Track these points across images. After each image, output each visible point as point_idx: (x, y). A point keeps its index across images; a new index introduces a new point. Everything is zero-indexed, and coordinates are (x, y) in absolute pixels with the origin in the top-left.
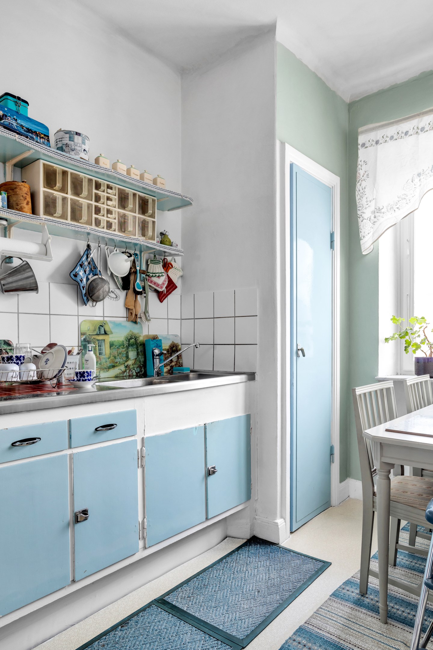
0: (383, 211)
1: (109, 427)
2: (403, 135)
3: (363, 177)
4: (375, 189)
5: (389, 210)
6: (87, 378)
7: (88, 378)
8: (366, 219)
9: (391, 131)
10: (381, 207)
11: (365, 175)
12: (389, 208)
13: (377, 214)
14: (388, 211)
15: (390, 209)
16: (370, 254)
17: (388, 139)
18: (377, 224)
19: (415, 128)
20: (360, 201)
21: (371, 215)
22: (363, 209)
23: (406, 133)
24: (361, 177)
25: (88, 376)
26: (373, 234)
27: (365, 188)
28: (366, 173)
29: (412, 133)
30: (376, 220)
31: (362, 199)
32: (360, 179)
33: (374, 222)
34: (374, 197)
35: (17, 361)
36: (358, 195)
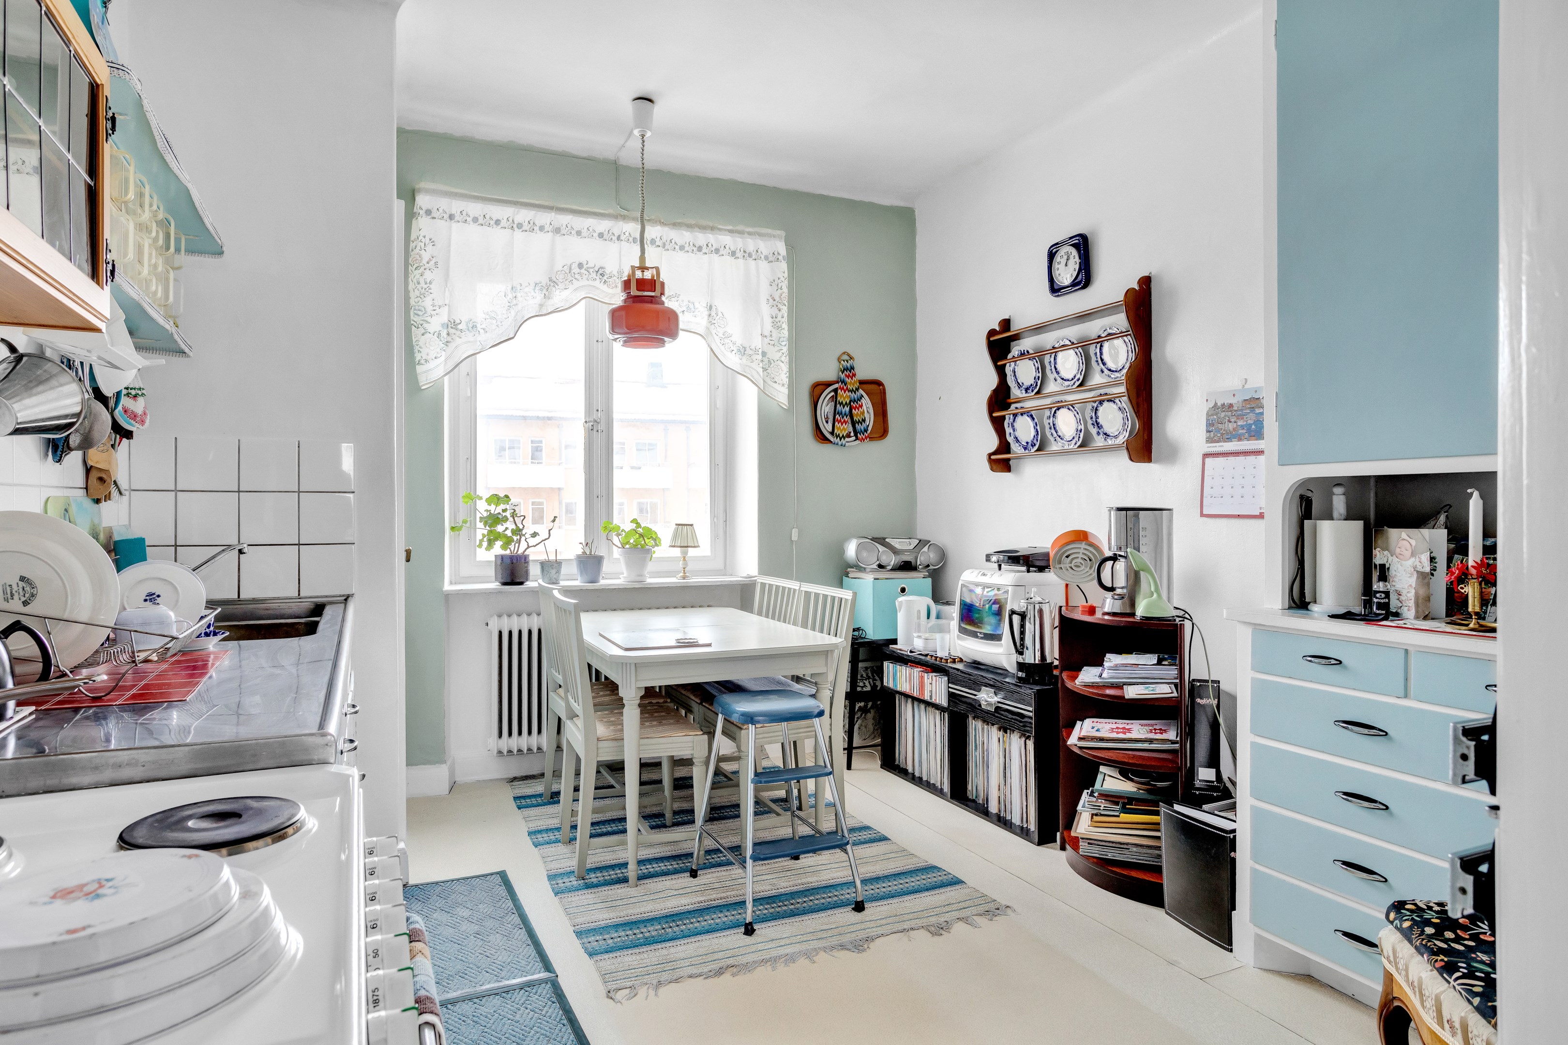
0: (460, 327)
2: (492, 222)
3: (428, 263)
4: (447, 289)
5: (470, 329)
8: (432, 332)
9: (475, 208)
10: (458, 321)
11: (432, 263)
12: (470, 326)
13: (452, 331)
14: (468, 330)
15: (472, 328)
16: (430, 389)
17: (469, 219)
18: (452, 345)
19: (511, 220)
20: (421, 301)
21: (441, 328)
22: (426, 315)
23: (498, 222)
24: (424, 262)
26: (446, 360)
27: (430, 283)
28: (434, 260)
29: (506, 226)
30: (449, 339)
31: (424, 299)
32: (421, 264)
33: (447, 342)
34: (447, 302)
36: (416, 290)
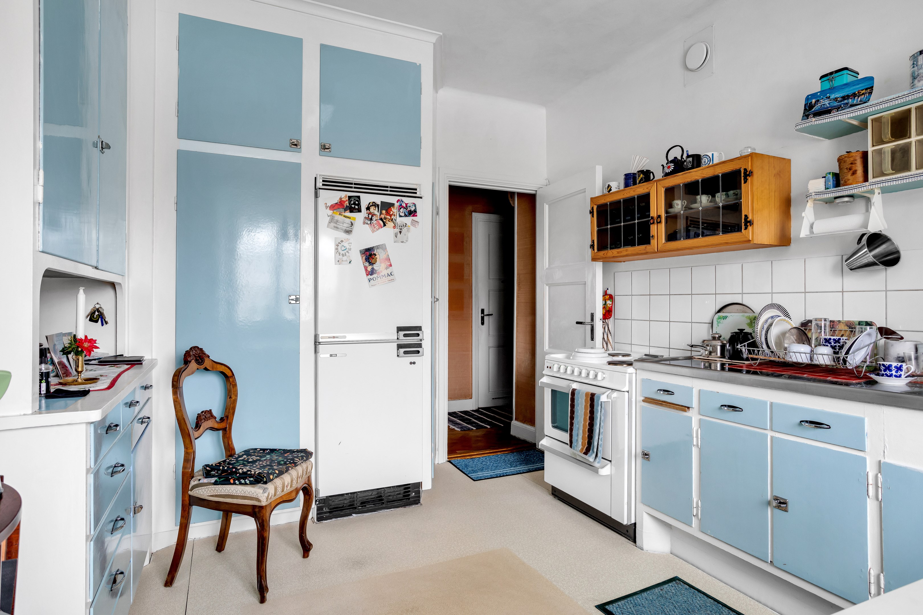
1: (817, 424)
6: (884, 373)
7: (886, 372)
25: (885, 371)
35: (826, 344)
